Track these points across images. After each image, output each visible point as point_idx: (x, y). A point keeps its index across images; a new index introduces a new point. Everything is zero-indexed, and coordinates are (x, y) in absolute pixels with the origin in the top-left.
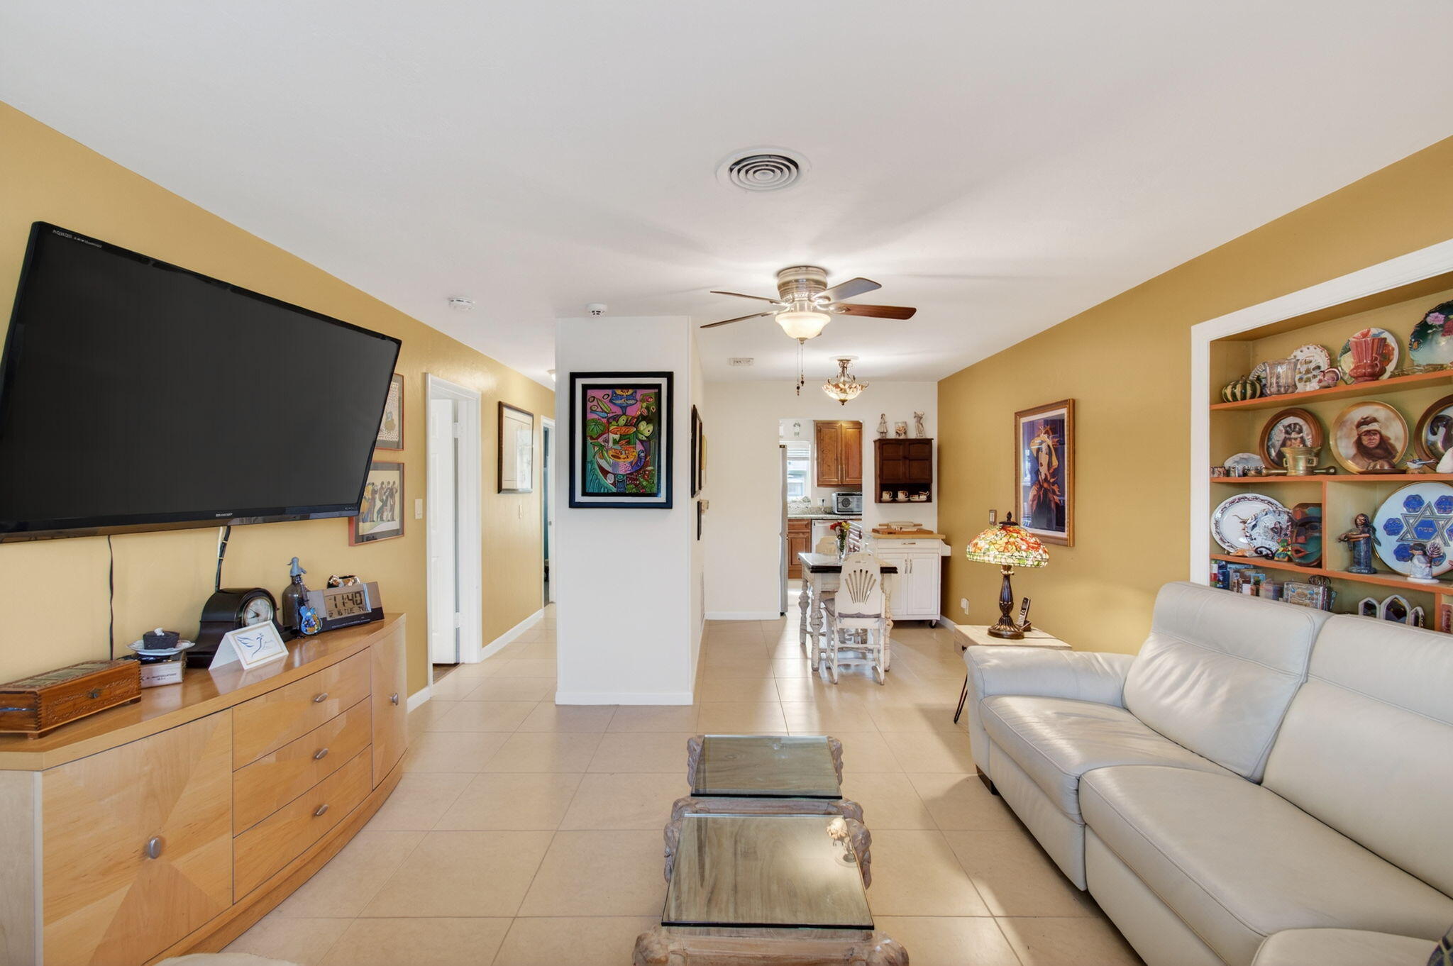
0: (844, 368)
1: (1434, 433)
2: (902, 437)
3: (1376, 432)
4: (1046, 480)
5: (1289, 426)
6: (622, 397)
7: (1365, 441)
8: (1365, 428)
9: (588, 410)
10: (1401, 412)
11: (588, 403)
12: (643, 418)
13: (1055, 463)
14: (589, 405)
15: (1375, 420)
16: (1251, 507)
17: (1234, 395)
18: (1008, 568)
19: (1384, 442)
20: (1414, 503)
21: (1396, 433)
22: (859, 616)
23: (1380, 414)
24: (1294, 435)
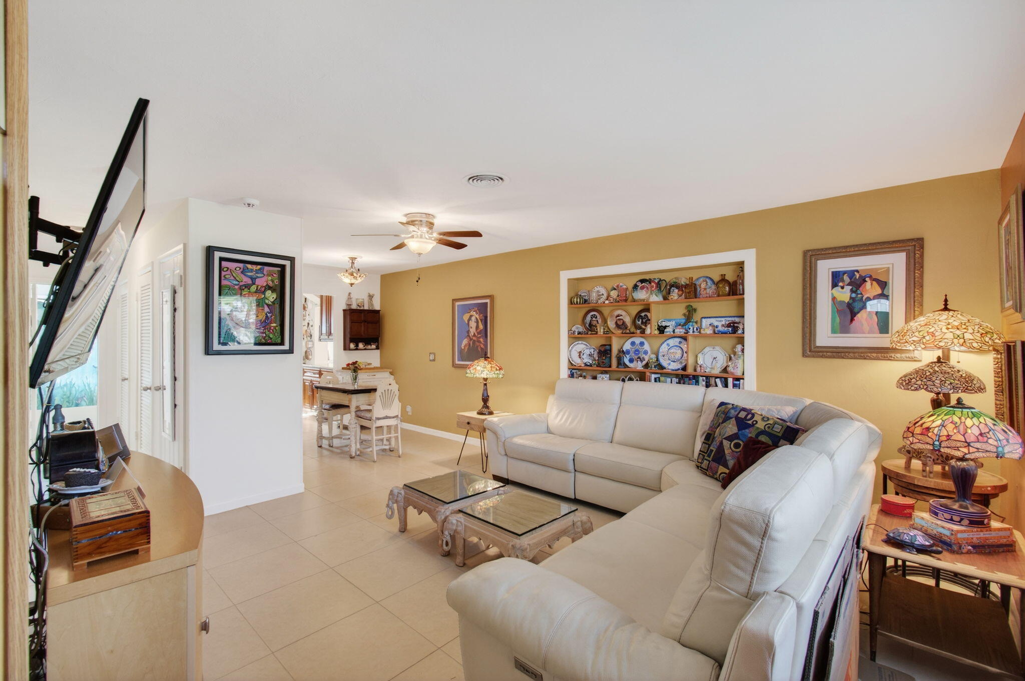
0: (353, 263)
1: (639, 321)
2: (362, 308)
3: (622, 320)
4: (474, 335)
5: (592, 315)
6: (252, 271)
7: (618, 322)
8: (618, 318)
9: (223, 278)
10: (629, 314)
11: (223, 272)
12: (269, 288)
13: (481, 327)
14: (223, 273)
15: (622, 315)
16: (580, 346)
17: (577, 302)
18: (485, 379)
19: (624, 323)
20: (633, 344)
21: (628, 320)
22: (387, 417)
23: (623, 313)
24: (594, 319)
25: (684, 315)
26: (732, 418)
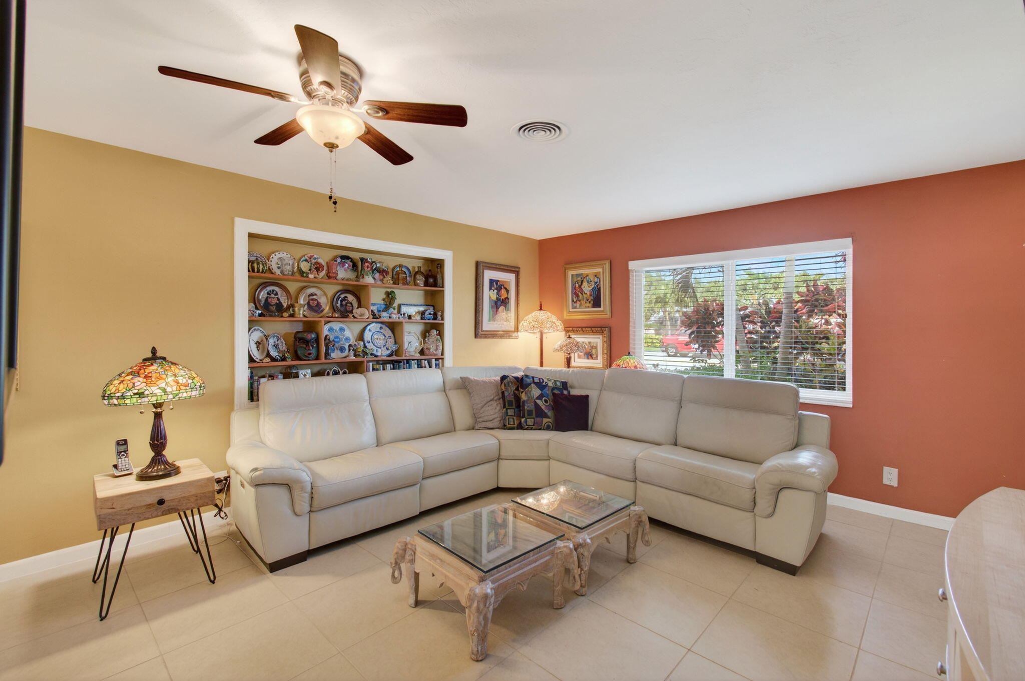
3: (316, 300)
5: (270, 290)
7: (311, 302)
8: (311, 297)
10: (326, 294)
15: (316, 295)
16: (257, 334)
18: (159, 405)
19: (319, 305)
21: (323, 302)
23: (318, 292)
24: (273, 296)
25: (384, 300)
26: (531, 384)
